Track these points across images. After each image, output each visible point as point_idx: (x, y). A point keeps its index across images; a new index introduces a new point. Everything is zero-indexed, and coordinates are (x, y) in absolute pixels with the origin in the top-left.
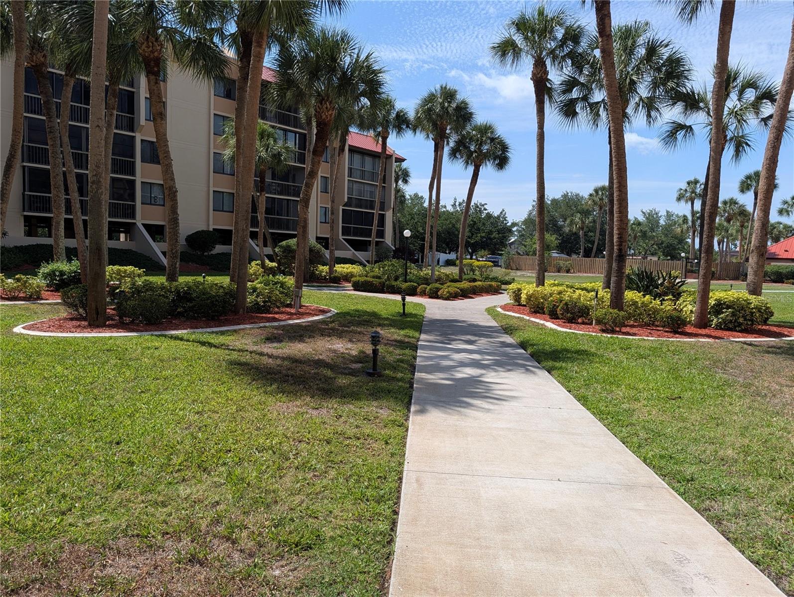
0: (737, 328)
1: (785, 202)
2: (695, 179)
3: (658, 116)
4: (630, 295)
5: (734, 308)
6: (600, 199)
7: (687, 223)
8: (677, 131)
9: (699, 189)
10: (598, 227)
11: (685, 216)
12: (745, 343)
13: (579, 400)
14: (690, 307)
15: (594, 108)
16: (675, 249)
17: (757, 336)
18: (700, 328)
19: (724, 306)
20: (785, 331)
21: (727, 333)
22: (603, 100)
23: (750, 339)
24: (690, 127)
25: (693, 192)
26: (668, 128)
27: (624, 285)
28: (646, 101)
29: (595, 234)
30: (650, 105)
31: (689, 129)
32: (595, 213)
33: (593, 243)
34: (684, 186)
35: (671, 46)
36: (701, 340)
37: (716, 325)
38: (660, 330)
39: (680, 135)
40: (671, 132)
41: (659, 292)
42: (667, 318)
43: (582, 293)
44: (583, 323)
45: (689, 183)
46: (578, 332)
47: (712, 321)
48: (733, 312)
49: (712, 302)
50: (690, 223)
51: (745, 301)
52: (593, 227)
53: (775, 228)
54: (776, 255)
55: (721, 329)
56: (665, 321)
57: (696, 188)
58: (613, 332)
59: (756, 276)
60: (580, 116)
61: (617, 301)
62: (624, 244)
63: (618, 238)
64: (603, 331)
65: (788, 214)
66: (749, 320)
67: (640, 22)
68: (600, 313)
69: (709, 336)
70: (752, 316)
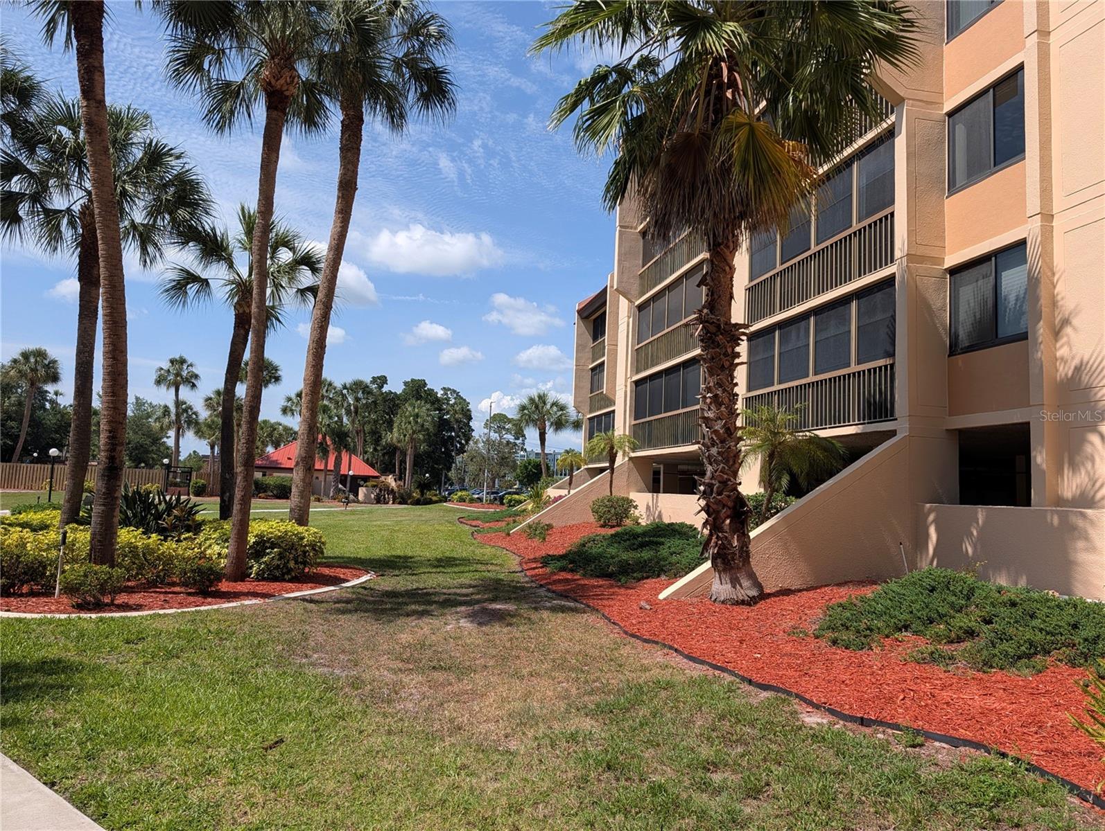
0: (286, 576)
1: (289, 399)
2: (181, 357)
3: (157, 255)
4: (126, 535)
5: (280, 547)
6: (32, 370)
7: (169, 415)
8: (188, 283)
9: (186, 372)
10: (27, 412)
11: (166, 407)
12: (304, 599)
13: (82, 807)
14: (216, 548)
15: (51, 219)
16: (147, 452)
17: (313, 585)
18: (235, 581)
19: (268, 545)
20: (340, 573)
21: (276, 585)
22: (69, 210)
23: (307, 592)
24: (206, 280)
25: (178, 374)
26: (173, 275)
27: (116, 520)
28: (141, 228)
29: (21, 423)
30: (145, 237)
31: (205, 283)
32: (19, 390)
33: (15, 438)
34: (166, 365)
35: (185, 160)
36: (247, 602)
37: (257, 574)
38: (180, 593)
39: (192, 289)
40: (178, 284)
41: (165, 525)
42: (193, 571)
43: (27, 533)
44: (32, 594)
45: (172, 361)
46: (29, 616)
47: (251, 567)
48: (280, 554)
49: (252, 539)
50: (173, 417)
51: (296, 535)
52: (16, 412)
53: (275, 429)
54: (278, 464)
55: (264, 579)
56: (189, 578)
57: (181, 369)
58: (98, 607)
59: (302, 498)
60: (26, 224)
61: (103, 549)
62: (119, 448)
63: (108, 437)
64: (81, 607)
65: (293, 414)
66: (301, 563)
67: (135, 110)
68: (74, 572)
69: (255, 595)
70: (305, 556)
